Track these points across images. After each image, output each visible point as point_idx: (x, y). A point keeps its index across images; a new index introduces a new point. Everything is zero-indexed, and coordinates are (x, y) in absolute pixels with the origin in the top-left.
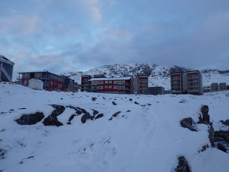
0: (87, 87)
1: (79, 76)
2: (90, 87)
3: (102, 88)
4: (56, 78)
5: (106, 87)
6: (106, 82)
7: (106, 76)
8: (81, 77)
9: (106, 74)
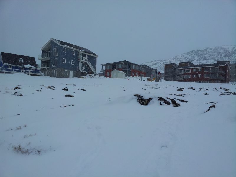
0: (171, 76)
1: (162, 65)
2: (174, 76)
3: (189, 77)
4: (137, 68)
5: (194, 76)
6: (194, 70)
7: (193, 63)
8: (164, 65)
9: (193, 61)
